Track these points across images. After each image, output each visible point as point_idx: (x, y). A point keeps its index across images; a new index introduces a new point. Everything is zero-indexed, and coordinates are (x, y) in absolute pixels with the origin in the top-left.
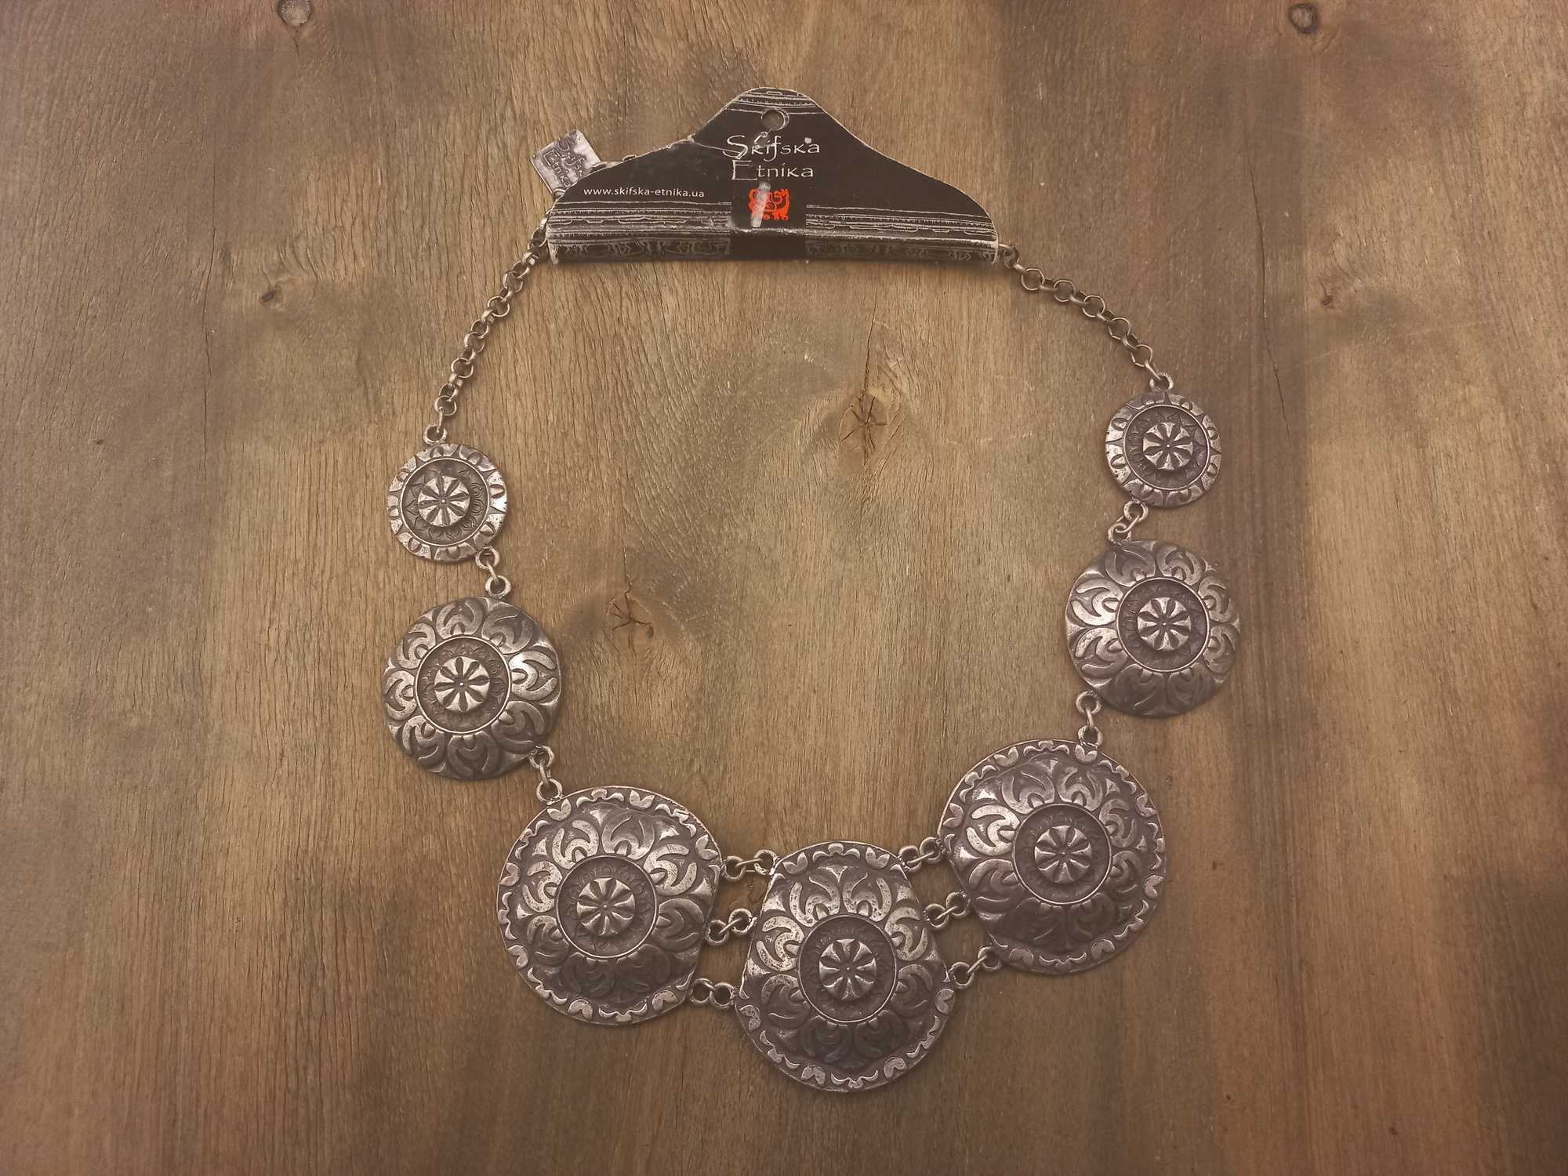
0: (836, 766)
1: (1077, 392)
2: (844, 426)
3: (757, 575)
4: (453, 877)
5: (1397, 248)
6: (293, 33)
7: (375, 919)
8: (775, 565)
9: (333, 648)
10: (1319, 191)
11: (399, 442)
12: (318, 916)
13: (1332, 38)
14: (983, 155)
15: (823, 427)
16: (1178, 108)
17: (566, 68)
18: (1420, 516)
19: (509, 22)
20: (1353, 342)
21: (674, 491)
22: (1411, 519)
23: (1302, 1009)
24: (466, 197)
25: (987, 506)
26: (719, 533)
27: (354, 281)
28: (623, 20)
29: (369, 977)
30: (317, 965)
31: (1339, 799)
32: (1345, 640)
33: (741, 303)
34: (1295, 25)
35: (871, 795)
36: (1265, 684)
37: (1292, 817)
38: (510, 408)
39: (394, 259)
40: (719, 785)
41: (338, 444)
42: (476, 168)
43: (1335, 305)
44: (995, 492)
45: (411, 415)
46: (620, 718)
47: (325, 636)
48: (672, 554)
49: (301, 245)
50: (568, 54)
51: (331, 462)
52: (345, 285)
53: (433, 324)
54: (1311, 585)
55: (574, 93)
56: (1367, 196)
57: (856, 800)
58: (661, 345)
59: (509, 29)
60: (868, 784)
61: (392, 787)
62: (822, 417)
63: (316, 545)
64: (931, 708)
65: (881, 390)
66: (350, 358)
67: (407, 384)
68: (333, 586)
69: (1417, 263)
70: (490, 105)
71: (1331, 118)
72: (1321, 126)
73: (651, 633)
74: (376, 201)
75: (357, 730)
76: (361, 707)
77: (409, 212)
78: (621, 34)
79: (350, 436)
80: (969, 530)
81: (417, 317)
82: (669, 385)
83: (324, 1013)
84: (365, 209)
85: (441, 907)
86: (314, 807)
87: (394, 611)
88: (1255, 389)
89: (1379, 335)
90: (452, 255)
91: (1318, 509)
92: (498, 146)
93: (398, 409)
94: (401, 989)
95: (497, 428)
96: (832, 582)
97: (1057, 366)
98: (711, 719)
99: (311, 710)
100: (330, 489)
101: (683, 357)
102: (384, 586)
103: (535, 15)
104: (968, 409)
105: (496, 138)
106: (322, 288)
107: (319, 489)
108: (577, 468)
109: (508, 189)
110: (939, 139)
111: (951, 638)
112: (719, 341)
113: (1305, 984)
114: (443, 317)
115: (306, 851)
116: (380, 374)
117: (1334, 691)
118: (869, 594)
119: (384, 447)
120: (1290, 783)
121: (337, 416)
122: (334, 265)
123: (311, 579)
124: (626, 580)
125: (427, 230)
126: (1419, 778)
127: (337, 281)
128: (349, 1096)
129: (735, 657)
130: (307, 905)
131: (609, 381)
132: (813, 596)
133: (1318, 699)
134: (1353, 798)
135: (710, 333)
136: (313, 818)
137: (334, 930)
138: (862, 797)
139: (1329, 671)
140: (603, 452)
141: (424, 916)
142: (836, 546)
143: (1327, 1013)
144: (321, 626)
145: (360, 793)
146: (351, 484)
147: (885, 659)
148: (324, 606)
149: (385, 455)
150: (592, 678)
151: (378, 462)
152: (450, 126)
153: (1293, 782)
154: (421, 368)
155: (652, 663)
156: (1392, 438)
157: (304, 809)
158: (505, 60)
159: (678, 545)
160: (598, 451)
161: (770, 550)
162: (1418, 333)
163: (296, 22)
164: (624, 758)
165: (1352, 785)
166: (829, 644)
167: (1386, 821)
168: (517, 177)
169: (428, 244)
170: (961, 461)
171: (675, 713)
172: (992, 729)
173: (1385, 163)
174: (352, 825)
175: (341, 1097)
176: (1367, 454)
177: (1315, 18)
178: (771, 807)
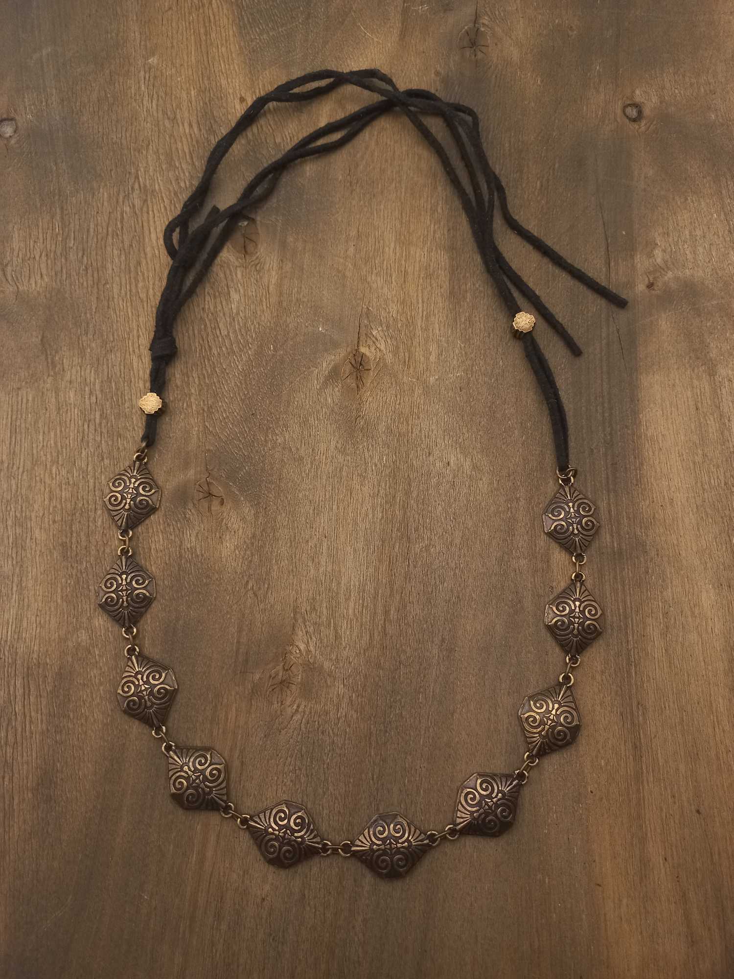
0: (339, 583)
1: (491, 347)
2: (345, 371)
3: (289, 465)
4: (97, 657)
5: (694, 251)
6: (5, 142)
7: (48, 683)
8: (301, 459)
9: (24, 515)
10: (644, 217)
11: (66, 388)
12: (13, 682)
13: (652, 124)
14: (431, 203)
15: (331, 372)
16: (554, 169)
17: (172, 159)
18: (712, 419)
19: (137, 131)
20: (667, 311)
21: (237, 414)
22: (706, 421)
23: (639, 734)
24: (110, 238)
25: (435, 419)
26: (266, 441)
27: (41, 292)
28: (207, 128)
29: (44, 718)
30: (12, 713)
31: (661, 600)
32: (664, 497)
33: (280, 297)
34: (627, 117)
35: (361, 602)
36: (612, 526)
37: (631, 611)
38: (135, 365)
39: (65, 276)
40: (265, 597)
41: (29, 390)
42: (116, 219)
43: (655, 288)
44: (440, 410)
45: (74, 371)
46: (202, 555)
47: (20, 507)
48: (236, 453)
49: (9, 268)
50: (173, 149)
51: (24, 400)
52: (35, 293)
53: (88, 315)
54: (642, 464)
55: (177, 173)
56: (675, 220)
57: (352, 604)
58: (230, 324)
59: (137, 134)
60: (359, 595)
61: (59, 601)
62: (330, 367)
63: (14, 452)
64: (399, 547)
65: (368, 349)
66: (37, 337)
67: (72, 352)
68: (25, 477)
69: (707, 260)
70: (125, 182)
71: (651, 173)
72: (645, 178)
73: (222, 503)
74: (55, 241)
75: (38, 566)
76: (41, 551)
77: (75, 248)
78: (206, 136)
79: (36, 384)
80: (423, 434)
81: (78, 311)
82: (234, 348)
83: (16, 742)
84: (48, 246)
85: (89, 677)
86: (11, 613)
87: (61, 490)
88: (604, 342)
89: (684, 306)
90: (101, 272)
91: (646, 417)
92: (130, 207)
93: (66, 367)
94: (64, 727)
95: (127, 378)
96: (336, 468)
97: (478, 330)
98: (260, 555)
99: (10, 553)
100: (24, 417)
101: (243, 331)
102: (56, 477)
103: (153, 127)
104: (422, 359)
105: (128, 200)
106: (21, 295)
107: (17, 418)
108: (177, 402)
109: (136, 231)
110: (403, 193)
111: (412, 502)
112: (266, 321)
113: (641, 718)
114: (94, 310)
115: (6, 641)
116: (55, 346)
117: (657, 531)
118: (360, 475)
119: (57, 391)
120: (629, 589)
121: (29, 373)
122: (29, 281)
123: (11, 472)
124: (207, 470)
125: (85, 258)
126: (713, 585)
127: (30, 291)
128: (30, 795)
129: (276, 517)
130: (6, 675)
131: (197, 346)
132: (325, 477)
133: (647, 536)
134: (671, 598)
135: (260, 316)
136: (11, 621)
137: (23, 690)
138: (355, 603)
139: (654, 518)
140: (193, 391)
141: (78, 681)
142: (339, 446)
143: (655, 736)
144: (16, 502)
145: (40, 604)
146: (37, 414)
147: (371, 516)
148: (19, 490)
149: (57, 395)
150: (185, 532)
151: (53, 400)
152: (100, 195)
153: (631, 589)
154: (80, 342)
155: (222, 521)
156: (693, 370)
157: (5, 615)
158: (135, 155)
159: (240, 447)
160: (190, 390)
161: (298, 449)
162: (709, 304)
163: (8, 135)
164: (204, 581)
165: (670, 590)
166: (335, 507)
167: (693, 613)
168: (141, 224)
169: (86, 267)
170: (418, 391)
171: (237, 552)
172: (438, 559)
173: (686, 199)
174: (35, 625)
175: (25, 796)
176: (677, 381)
177: (640, 112)
178: (298, 610)
